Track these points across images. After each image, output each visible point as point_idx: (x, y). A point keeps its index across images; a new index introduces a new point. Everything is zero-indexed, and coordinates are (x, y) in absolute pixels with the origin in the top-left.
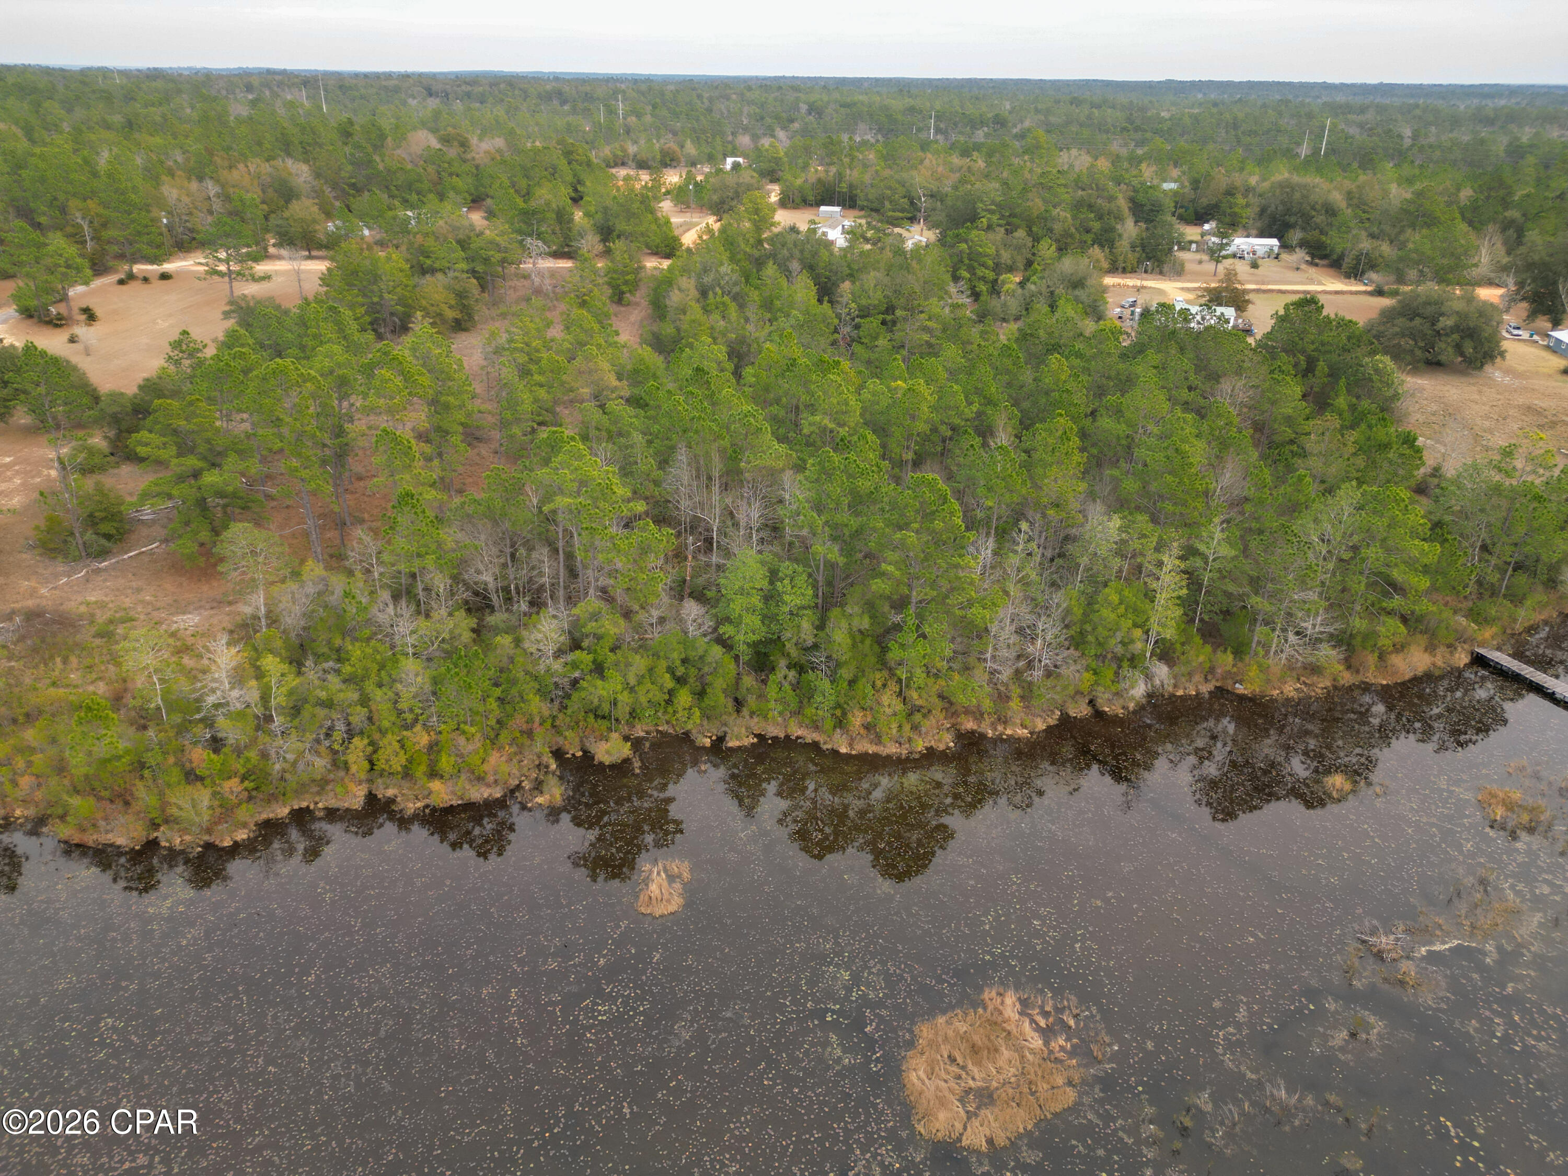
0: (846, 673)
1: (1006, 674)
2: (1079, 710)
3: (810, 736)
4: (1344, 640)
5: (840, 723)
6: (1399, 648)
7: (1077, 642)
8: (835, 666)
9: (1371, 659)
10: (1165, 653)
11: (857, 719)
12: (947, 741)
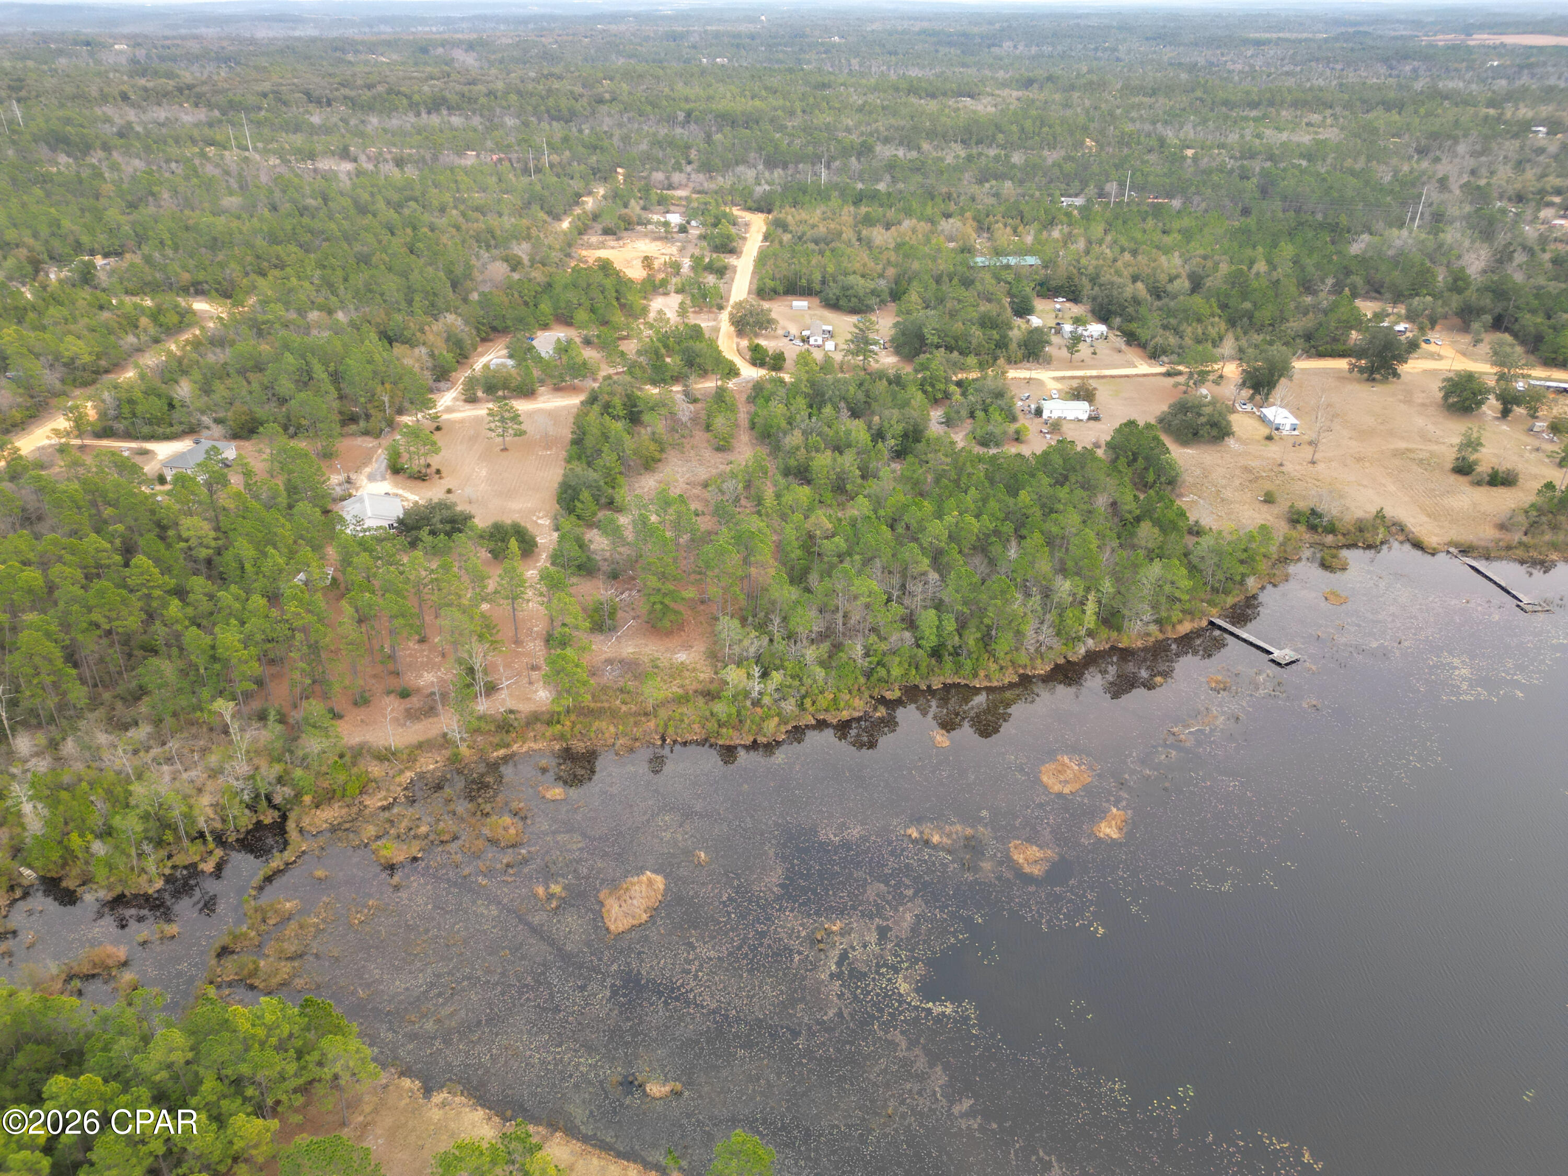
0: (974, 656)
1: (1032, 650)
2: (1061, 661)
3: (963, 682)
4: (1158, 622)
5: (975, 675)
6: (1180, 622)
7: (1058, 634)
8: (970, 653)
9: (1169, 628)
10: (1090, 634)
11: (982, 674)
12: (1015, 679)
